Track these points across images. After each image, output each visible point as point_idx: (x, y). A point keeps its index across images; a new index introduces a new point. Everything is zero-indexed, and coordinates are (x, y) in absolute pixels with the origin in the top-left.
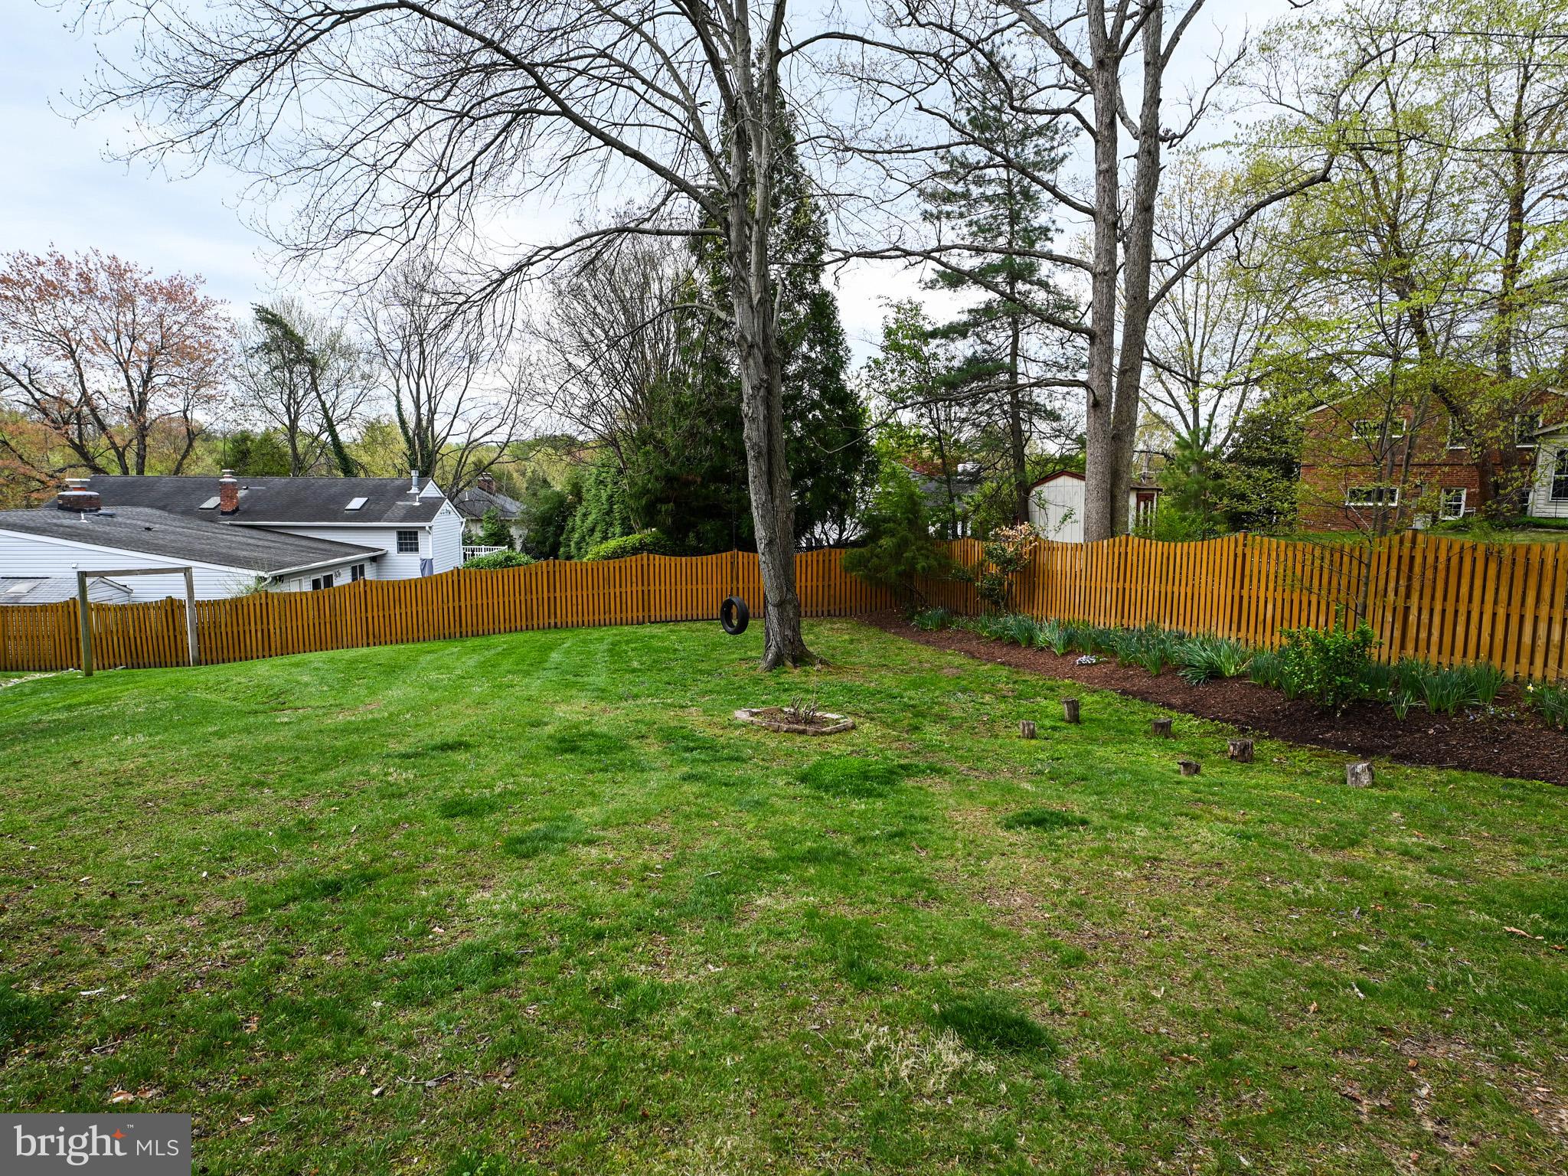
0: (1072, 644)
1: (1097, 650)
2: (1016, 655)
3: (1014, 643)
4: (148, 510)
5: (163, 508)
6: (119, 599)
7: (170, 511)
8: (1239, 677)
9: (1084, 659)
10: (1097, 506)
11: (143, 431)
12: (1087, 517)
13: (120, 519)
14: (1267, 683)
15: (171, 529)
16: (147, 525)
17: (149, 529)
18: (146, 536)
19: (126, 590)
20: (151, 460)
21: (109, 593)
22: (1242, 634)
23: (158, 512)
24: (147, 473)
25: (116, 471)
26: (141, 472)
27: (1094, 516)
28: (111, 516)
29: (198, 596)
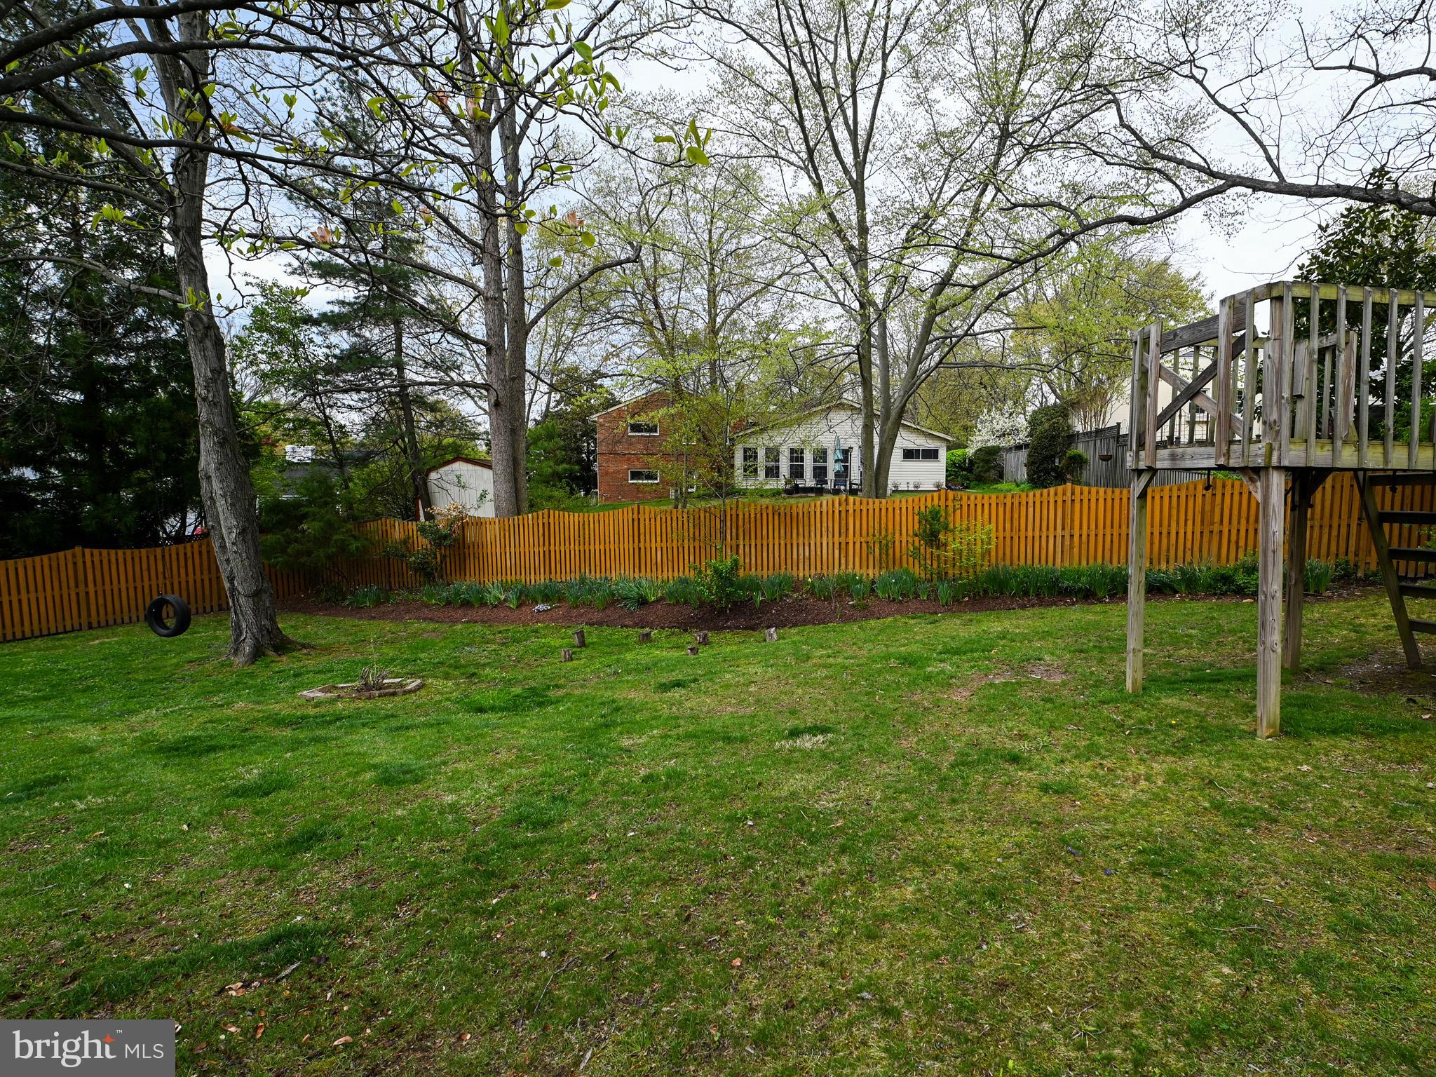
0: (526, 597)
1: (546, 599)
2: (472, 614)
3: (467, 604)
8: (658, 601)
9: (540, 607)
10: (505, 487)
12: (497, 496)
14: (678, 602)
22: (643, 574)
27: (503, 495)
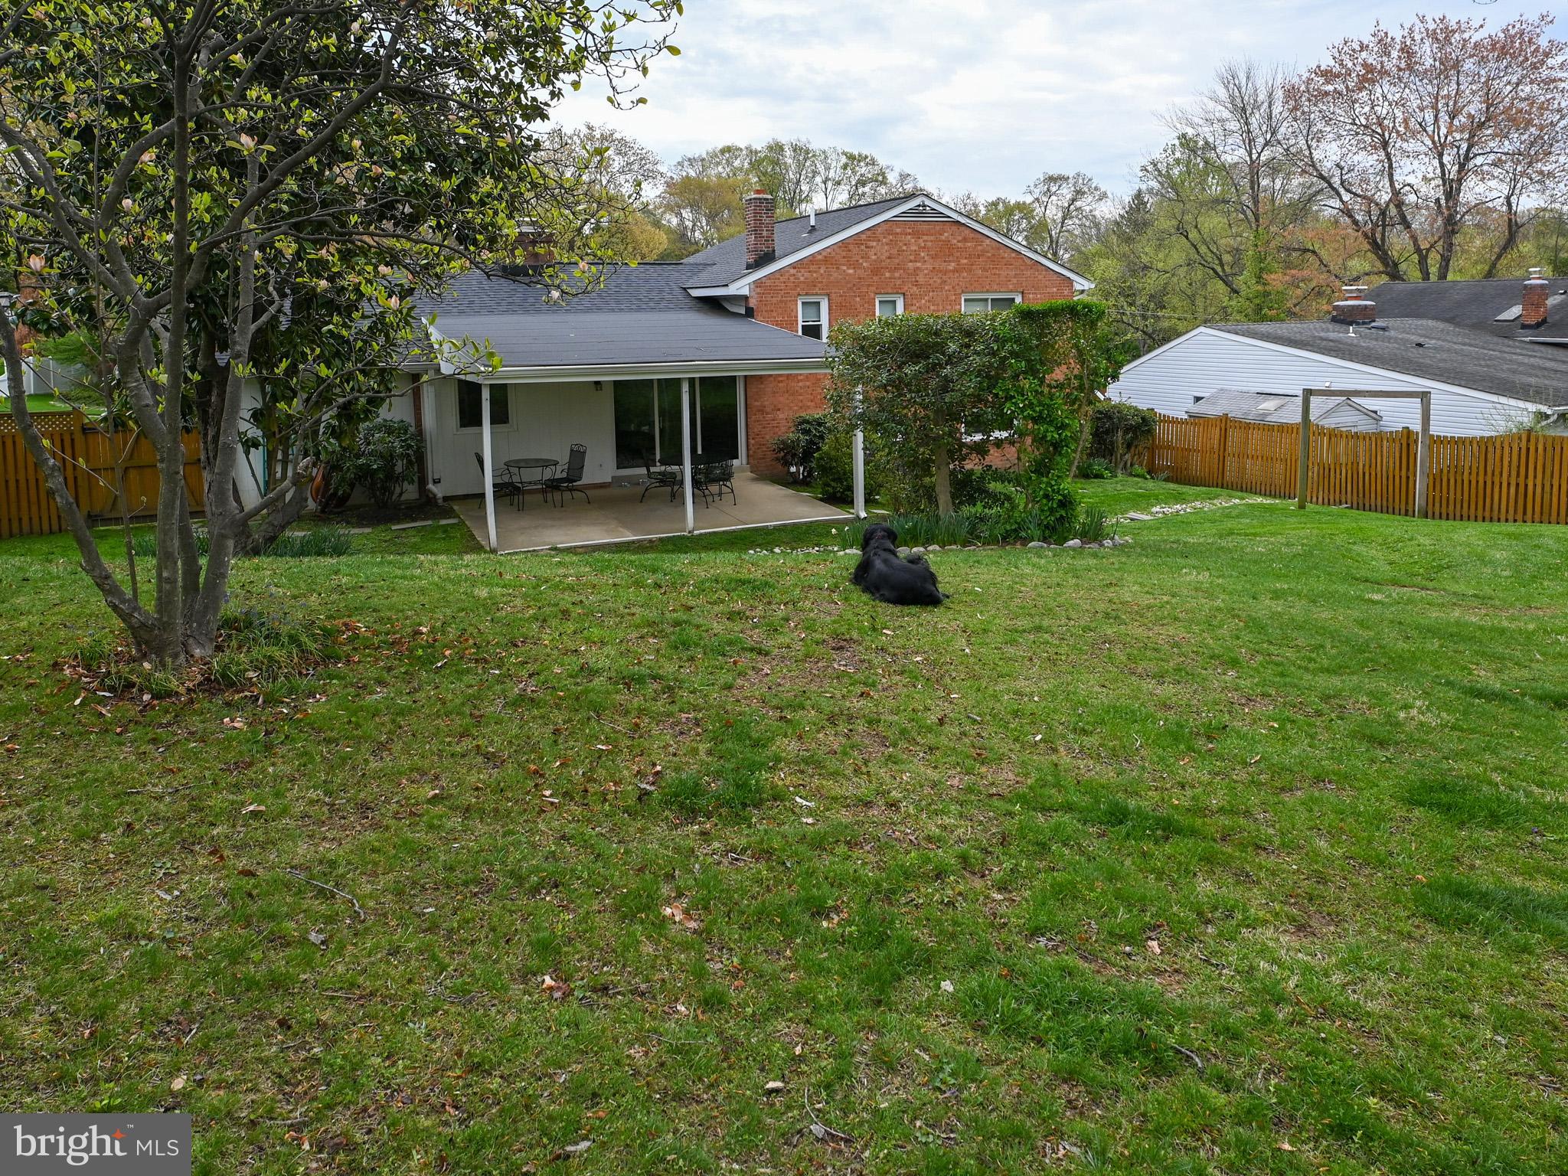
4: (1431, 323)
5: (1450, 320)
6: (1364, 426)
7: (1457, 325)
11: (1452, 226)
13: (1392, 333)
15: (1446, 345)
16: (1421, 340)
17: (1420, 345)
18: (1414, 354)
19: (1375, 416)
20: (1457, 262)
21: (1354, 419)
23: (1441, 325)
24: (1450, 277)
25: (1415, 274)
26: (1443, 276)
28: (1383, 329)
29: (1434, 430)
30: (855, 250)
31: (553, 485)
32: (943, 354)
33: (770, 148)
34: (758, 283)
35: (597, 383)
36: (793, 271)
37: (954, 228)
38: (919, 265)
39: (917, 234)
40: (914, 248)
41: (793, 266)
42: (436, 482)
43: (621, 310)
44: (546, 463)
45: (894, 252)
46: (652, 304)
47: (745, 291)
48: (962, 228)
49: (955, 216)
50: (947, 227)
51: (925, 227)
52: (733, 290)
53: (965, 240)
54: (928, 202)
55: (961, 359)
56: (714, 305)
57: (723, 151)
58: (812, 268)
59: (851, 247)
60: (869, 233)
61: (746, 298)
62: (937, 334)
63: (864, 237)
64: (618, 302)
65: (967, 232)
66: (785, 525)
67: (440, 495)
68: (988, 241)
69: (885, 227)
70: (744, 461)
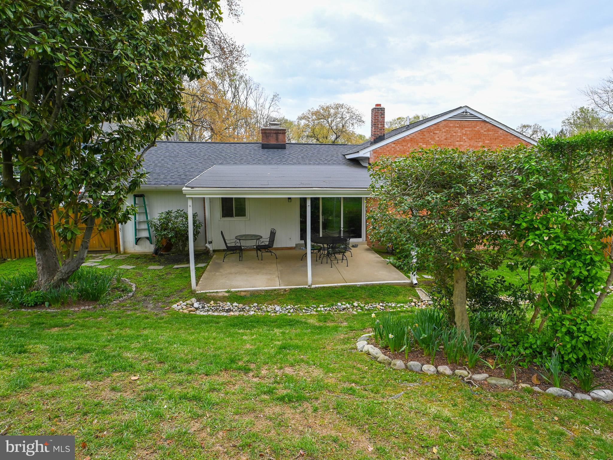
30: (427, 135)
31: (259, 248)
32: (466, 185)
33: (415, 118)
34: (375, 151)
35: (289, 198)
36: (393, 145)
37: (483, 124)
38: (462, 143)
39: (462, 127)
40: (459, 134)
41: (393, 142)
42: (210, 243)
43: (310, 164)
44: (258, 238)
45: (449, 136)
46: (326, 162)
47: (368, 155)
48: (488, 124)
49: (483, 118)
50: (479, 123)
51: (466, 123)
52: (361, 154)
53: (488, 130)
54: (468, 110)
55: (483, 190)
56: (356, 162)
57: (398, 119)
58: (404, 144)
59: (425, 133)
60: (435, 126)
61: (368, 158)
62: (460, 167)
63: (432, 128)
64: (310, 160)
65: (490, 126)
66: (367, 285)
67: (211, 249)
68: (501, 131)
69: (444, 123)
70: (365, 239)
